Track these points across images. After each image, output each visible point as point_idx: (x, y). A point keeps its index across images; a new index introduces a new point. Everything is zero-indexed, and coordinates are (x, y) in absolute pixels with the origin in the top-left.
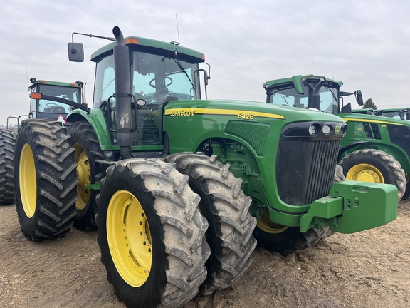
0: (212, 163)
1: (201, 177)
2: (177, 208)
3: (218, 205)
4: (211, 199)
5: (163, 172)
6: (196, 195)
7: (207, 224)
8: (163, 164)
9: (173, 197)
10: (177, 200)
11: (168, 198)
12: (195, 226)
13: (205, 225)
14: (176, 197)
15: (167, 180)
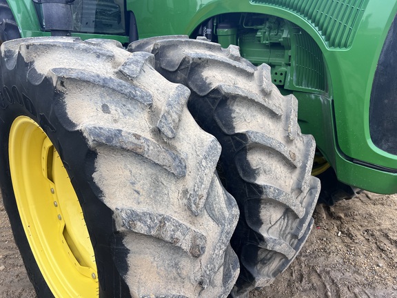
0: (236, 59)
1: (217, 91)
2: (163, 179)
3: (255, 159)
4: (239, 144)
5: (121, 74)
6: (209, 138)
7: (236, 211)
8: (122, 54)
9: (152, 148)
10: (164, 158)
11: (137, 154)
12: (212, 224)
13: (231, 214)
14: (161, 147)
15: (131, 98)
